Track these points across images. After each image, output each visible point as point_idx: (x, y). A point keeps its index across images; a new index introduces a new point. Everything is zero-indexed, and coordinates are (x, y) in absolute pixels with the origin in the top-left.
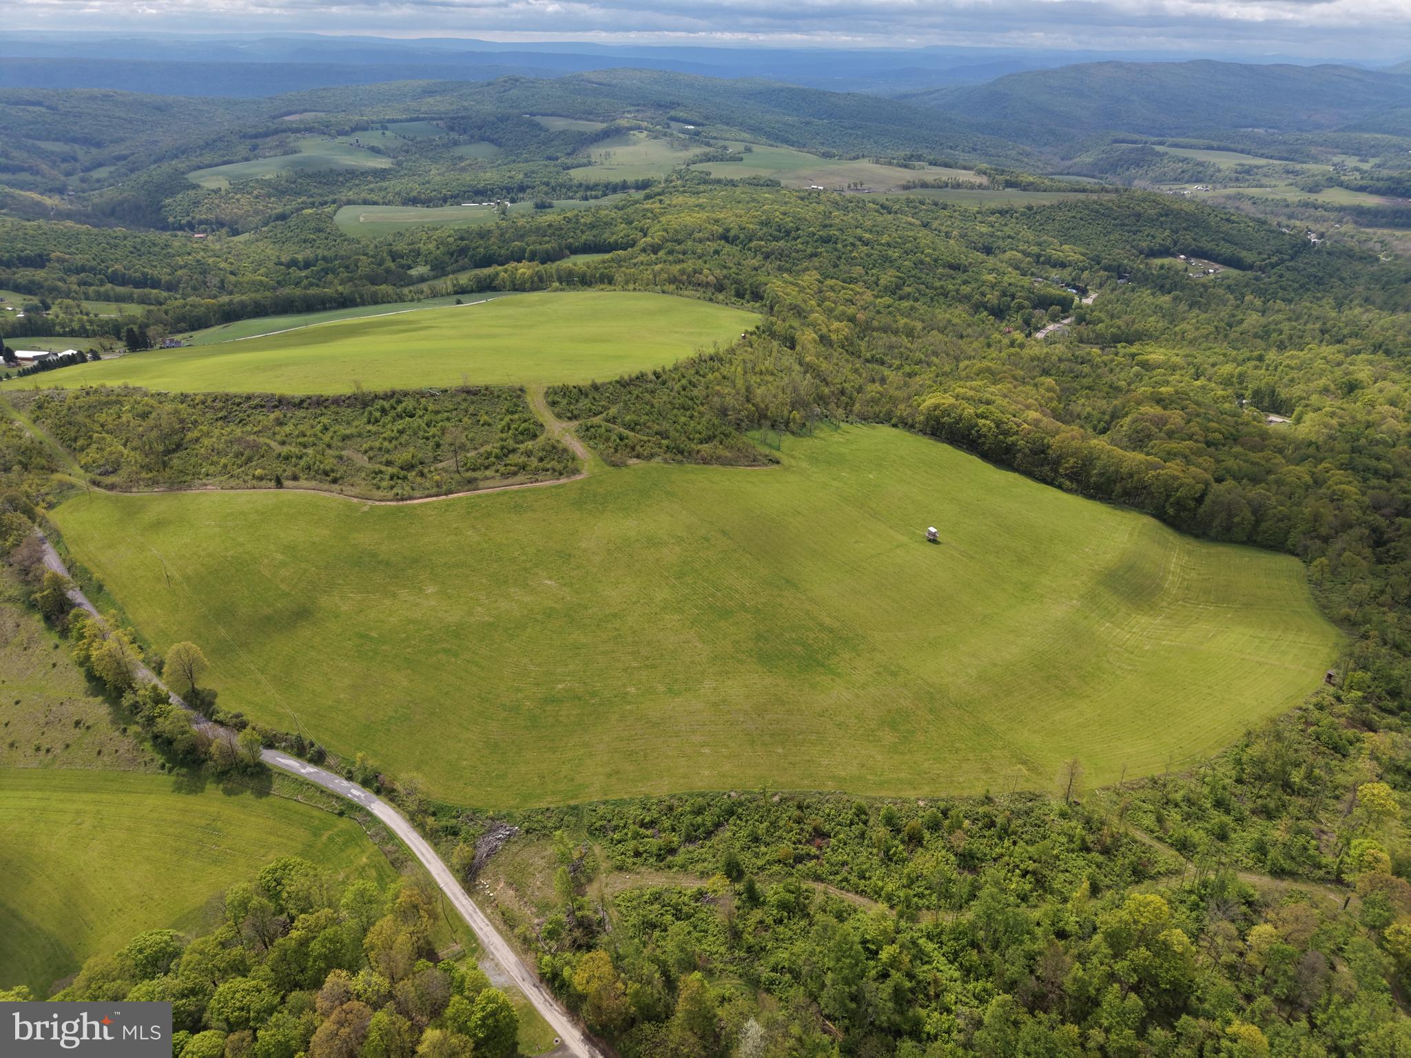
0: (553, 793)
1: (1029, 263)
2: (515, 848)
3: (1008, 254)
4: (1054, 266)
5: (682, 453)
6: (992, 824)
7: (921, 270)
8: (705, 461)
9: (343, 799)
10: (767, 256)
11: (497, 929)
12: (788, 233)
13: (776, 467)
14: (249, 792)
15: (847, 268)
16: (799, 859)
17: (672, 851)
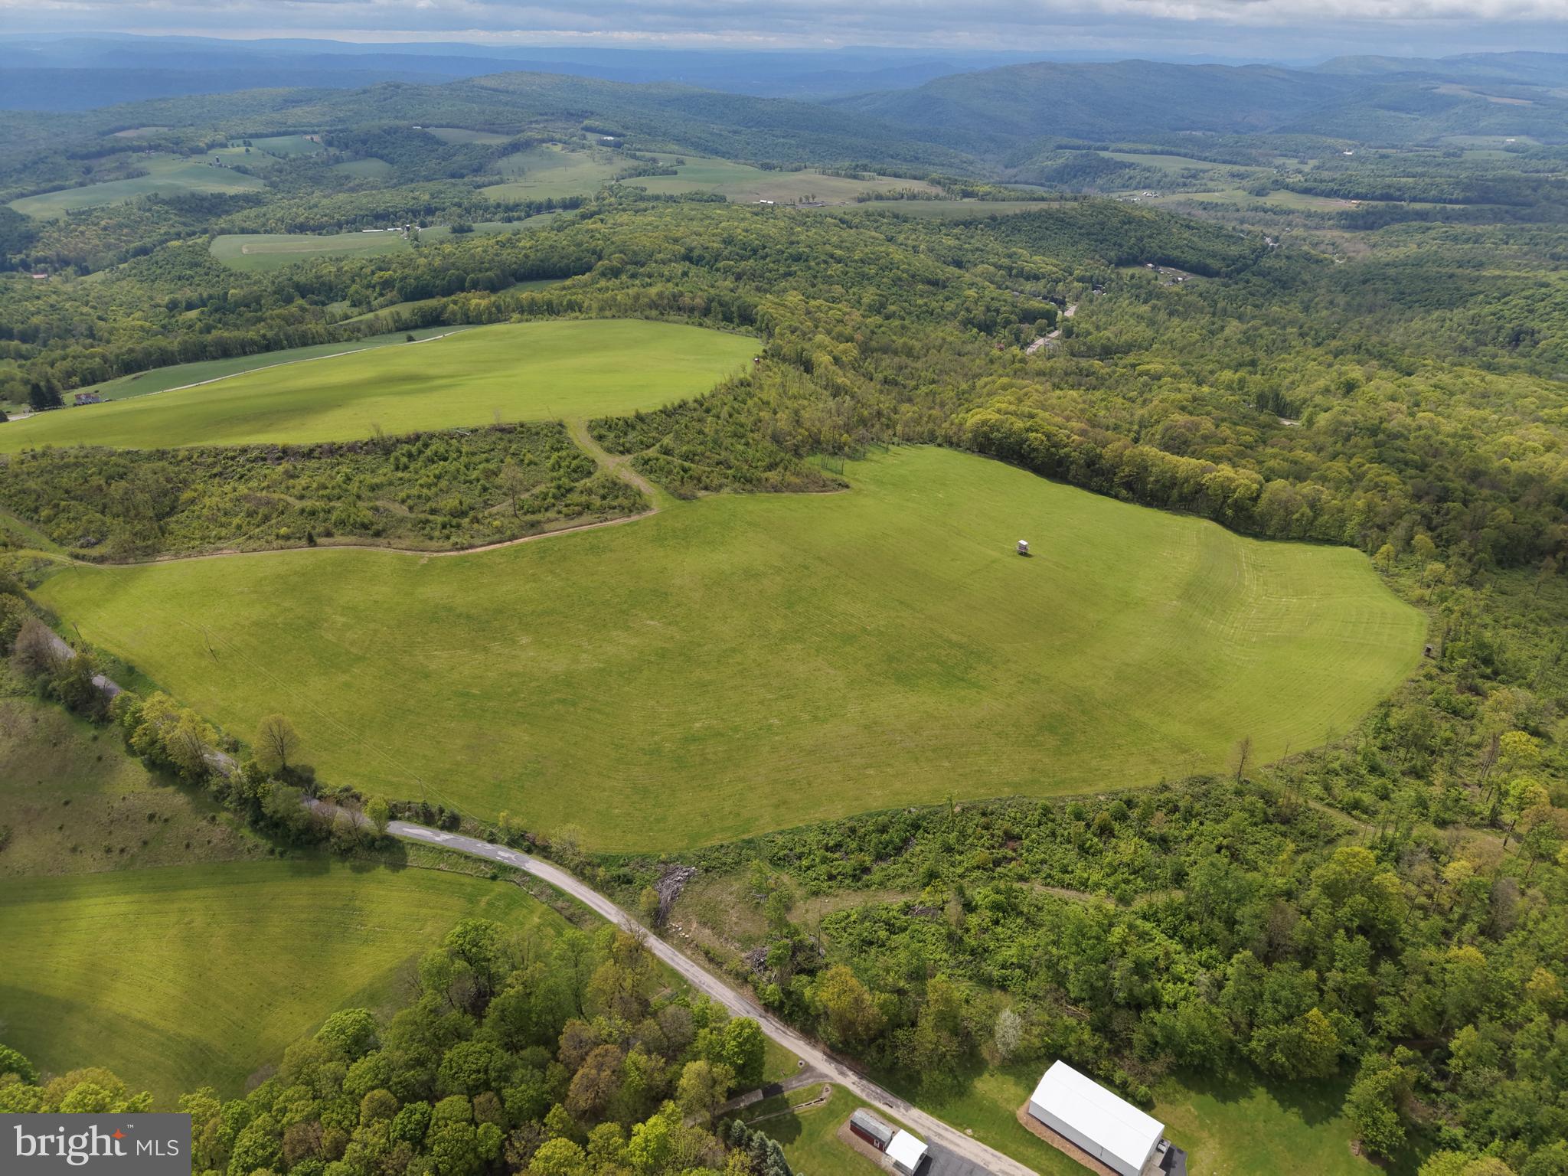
0: (722, 830)
1: (1002, 276)
2: (698, 888)
3: (980, 268)
4: (1027, 279)
5: (750, 481)
7: (901, 287)
9: (492, 862)
10: (738, 277)
11: (703, 968)
12: (755, 251)
13: (845, 490)
14: (382, 867)
15: (825, 287)
16: (997, 863)
17: (866, 870)
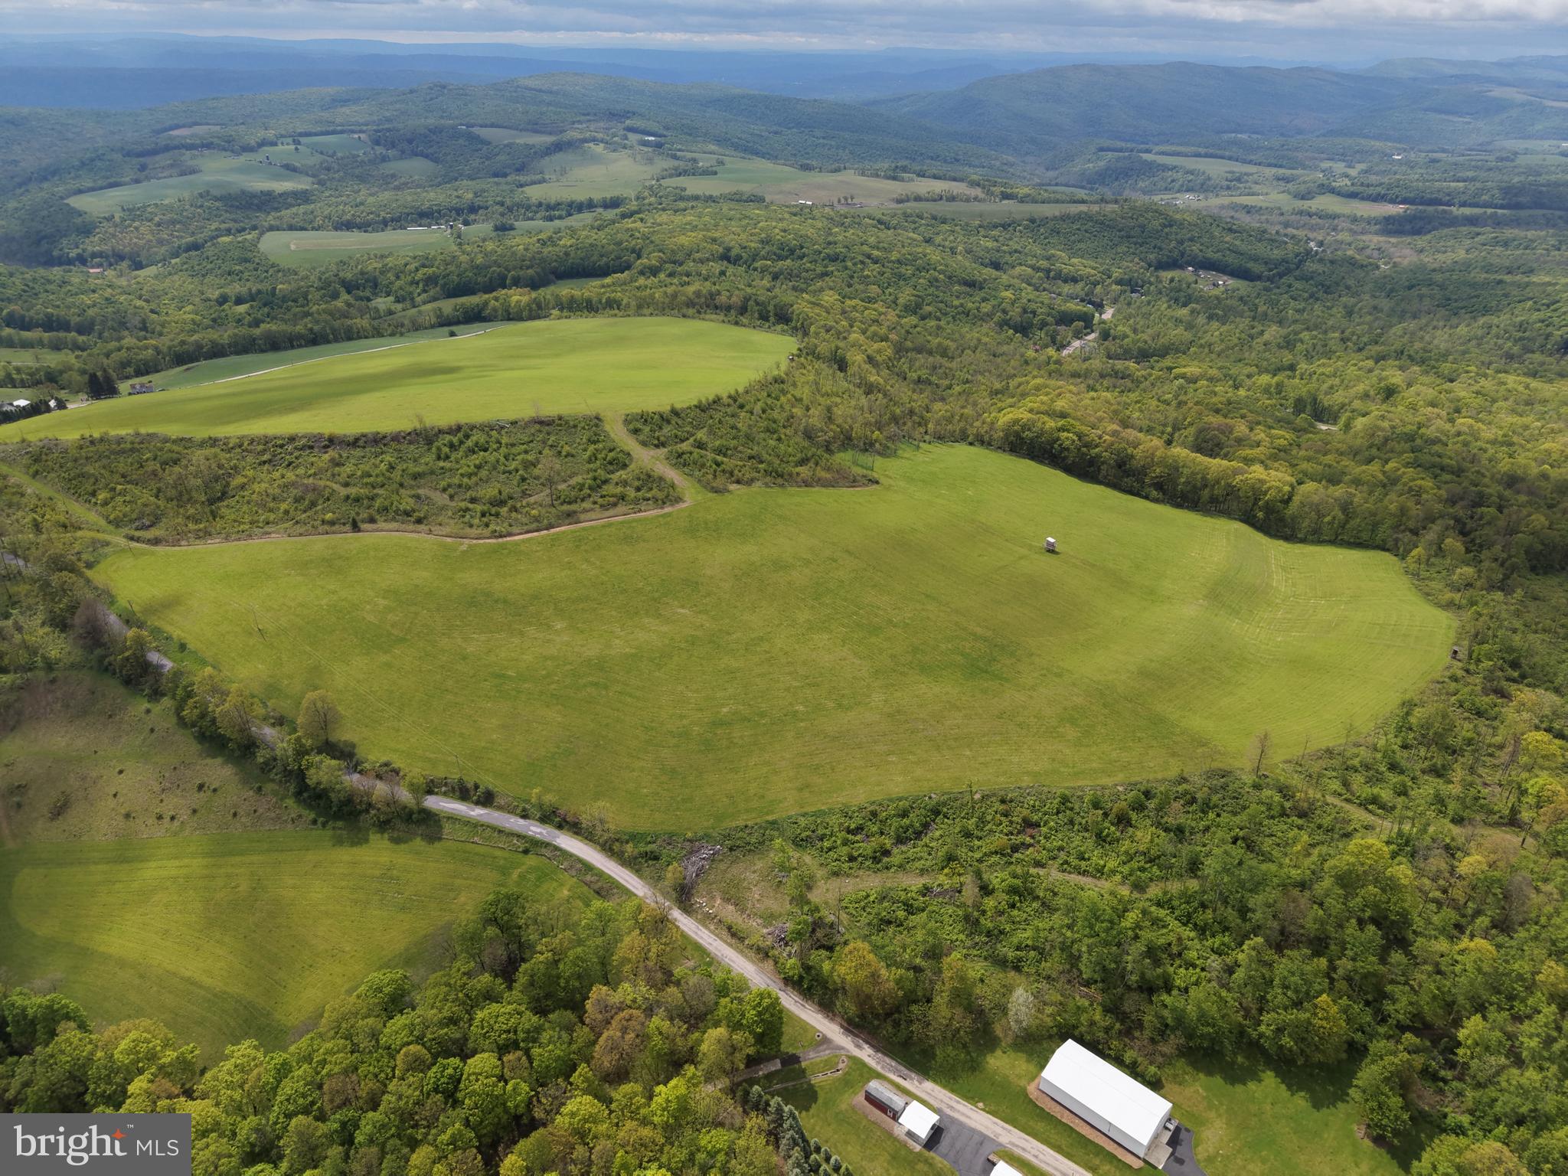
0: (747, 811)
1: (1040, 278)
2: (722, 866)
3: (1018, 270)
4: (1065, 281)
5: (781, 476)
6: (1193, 800)
7: (937, 288)
8: (807, 484)
9: (524, 837)
10: (775, 277)
11: (726, 942)
12: (792, 251)
13: (875, 486)
14: (419, 839)
15: (862, 287)
16: (1015, 849)
17: (887, 853)
